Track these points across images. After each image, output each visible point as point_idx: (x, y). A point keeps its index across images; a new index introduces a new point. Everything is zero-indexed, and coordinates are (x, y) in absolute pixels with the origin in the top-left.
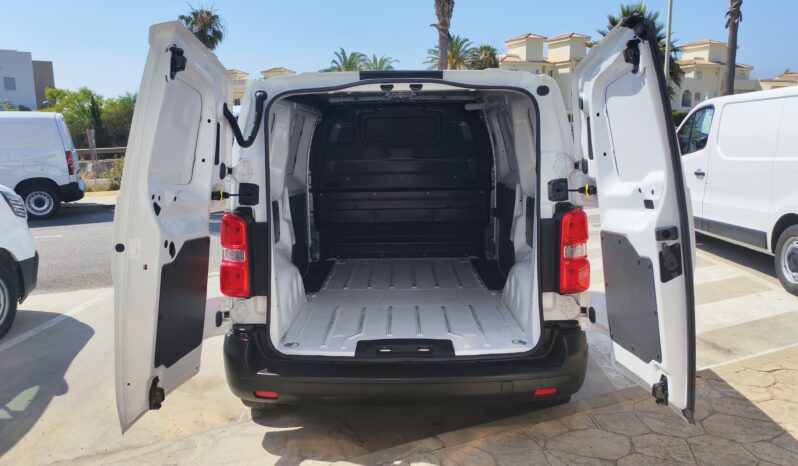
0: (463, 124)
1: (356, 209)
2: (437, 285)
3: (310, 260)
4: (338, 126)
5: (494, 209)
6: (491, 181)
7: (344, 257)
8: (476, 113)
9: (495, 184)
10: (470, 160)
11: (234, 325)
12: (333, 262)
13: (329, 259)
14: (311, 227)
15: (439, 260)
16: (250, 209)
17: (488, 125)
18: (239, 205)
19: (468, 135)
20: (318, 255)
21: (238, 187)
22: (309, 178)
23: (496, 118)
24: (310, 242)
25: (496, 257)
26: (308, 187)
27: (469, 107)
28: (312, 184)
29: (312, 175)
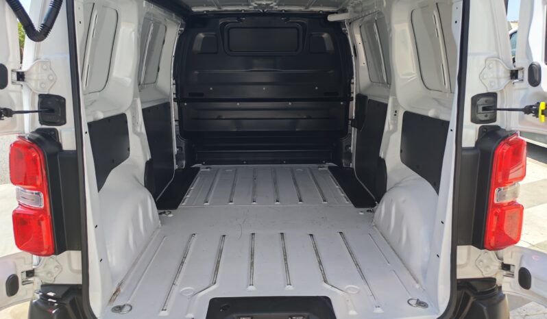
0: (325, 35)
1: (219, 118)
2: (301, 201)
3: (176, 167)
4: (201, 35)
5: (352, 120)
6: (350, 92)
7: (209, 163)
8: (339, 24)
9: (354, 95)
10: (331, 72)
11: (42, 286)
12: (198, 169)
13: (196, 166)
14: (177, 136)
15: (299, 168)
16: (55, 131)
17: (349, 37)
18: (38, 126)
19: (329, 46)
20: (184, 162)
21: (37, 99)
22: (173, 88)
23: (358, 29)
24: (175, 150)
25: (353, 165)
26: (173, 96)
27: (331, 18)
28: (177, 94)
29: (176, 84)
